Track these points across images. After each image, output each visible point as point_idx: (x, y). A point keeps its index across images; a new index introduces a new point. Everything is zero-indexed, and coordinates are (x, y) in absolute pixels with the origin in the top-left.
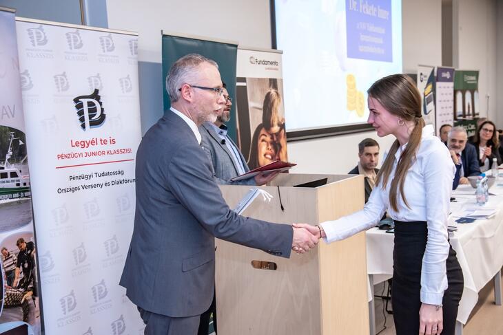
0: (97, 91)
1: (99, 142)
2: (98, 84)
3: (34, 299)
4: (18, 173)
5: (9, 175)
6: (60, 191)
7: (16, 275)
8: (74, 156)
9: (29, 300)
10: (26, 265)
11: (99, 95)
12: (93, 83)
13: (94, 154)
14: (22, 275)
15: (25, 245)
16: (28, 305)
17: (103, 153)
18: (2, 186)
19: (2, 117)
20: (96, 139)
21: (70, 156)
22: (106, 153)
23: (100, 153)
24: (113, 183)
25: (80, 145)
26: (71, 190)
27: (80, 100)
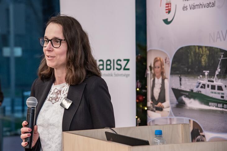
5: (216, 88)
18: (211, 95)
19: (216, 41)
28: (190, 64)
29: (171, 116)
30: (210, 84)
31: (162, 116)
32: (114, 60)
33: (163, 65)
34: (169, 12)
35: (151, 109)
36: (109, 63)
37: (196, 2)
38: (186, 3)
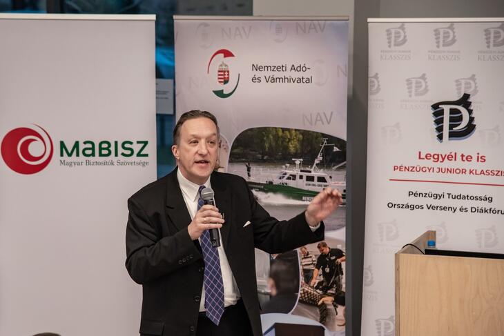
0: (466, 96)
1: (459, 157)
2: (470, 87)
3: (335, 307)
4: (327, 178)
5: (316, 179)
6: (391, 205)
7: (315, 276)
8: (421, 169)
9: (328, 305)
10: (327, 270)
11: (470, 100)
12: (463, 86)
13: (449, 171)
14: (322, 278)
15: (328, 250)
16: (326, 310)
17: (464, 171)
18: (306, 188)
19: (315, 124)
20: (456, 154)
21: (415, 169)
22: (468, 172)
23: (458, 171)
24: (474, 210)
25: (432, 158)
26: (408, 207)
27: (440, 106)
28: (267, 149)
30: (305, 174)
32: (116, 143)
34: (226, 82)
36: (105, 146)
37: (277, 74)
38: (258, 74)
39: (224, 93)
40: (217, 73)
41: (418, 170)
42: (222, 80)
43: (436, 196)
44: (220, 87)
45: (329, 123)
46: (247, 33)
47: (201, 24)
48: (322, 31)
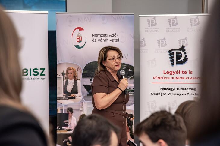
0: (183, 47)
1: (181, 72)
2: (185, 43)
6: (153, 94)
8: (165, 78)
12: (182, 42)
13: (177, 78)
17: (183, 78)
20: (180, 71)
21: (162, 78)
22: (185, 78)
23: (181, 78)
24: (188, 94)
25: (169, 73)
26: (160, 94)
27: (172, 51)
29: (82, 101)
31: (74, 102)
32: (30, 69)
33: (76, 72)
34: (80, 41)
35: (63, 99)
36: (25, 71)
37: (103, 38)
38: (95, 38)
39: (80, 46)
40: (76, 38)
41: (163, 78)
42: (79, 41)
43: (172, 89)
44: (78, 44)
45: (126, 59)
46: (90, 20)
47: (69, 16)
48: (123, 19)
